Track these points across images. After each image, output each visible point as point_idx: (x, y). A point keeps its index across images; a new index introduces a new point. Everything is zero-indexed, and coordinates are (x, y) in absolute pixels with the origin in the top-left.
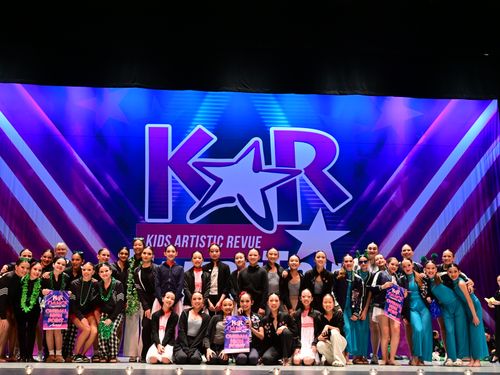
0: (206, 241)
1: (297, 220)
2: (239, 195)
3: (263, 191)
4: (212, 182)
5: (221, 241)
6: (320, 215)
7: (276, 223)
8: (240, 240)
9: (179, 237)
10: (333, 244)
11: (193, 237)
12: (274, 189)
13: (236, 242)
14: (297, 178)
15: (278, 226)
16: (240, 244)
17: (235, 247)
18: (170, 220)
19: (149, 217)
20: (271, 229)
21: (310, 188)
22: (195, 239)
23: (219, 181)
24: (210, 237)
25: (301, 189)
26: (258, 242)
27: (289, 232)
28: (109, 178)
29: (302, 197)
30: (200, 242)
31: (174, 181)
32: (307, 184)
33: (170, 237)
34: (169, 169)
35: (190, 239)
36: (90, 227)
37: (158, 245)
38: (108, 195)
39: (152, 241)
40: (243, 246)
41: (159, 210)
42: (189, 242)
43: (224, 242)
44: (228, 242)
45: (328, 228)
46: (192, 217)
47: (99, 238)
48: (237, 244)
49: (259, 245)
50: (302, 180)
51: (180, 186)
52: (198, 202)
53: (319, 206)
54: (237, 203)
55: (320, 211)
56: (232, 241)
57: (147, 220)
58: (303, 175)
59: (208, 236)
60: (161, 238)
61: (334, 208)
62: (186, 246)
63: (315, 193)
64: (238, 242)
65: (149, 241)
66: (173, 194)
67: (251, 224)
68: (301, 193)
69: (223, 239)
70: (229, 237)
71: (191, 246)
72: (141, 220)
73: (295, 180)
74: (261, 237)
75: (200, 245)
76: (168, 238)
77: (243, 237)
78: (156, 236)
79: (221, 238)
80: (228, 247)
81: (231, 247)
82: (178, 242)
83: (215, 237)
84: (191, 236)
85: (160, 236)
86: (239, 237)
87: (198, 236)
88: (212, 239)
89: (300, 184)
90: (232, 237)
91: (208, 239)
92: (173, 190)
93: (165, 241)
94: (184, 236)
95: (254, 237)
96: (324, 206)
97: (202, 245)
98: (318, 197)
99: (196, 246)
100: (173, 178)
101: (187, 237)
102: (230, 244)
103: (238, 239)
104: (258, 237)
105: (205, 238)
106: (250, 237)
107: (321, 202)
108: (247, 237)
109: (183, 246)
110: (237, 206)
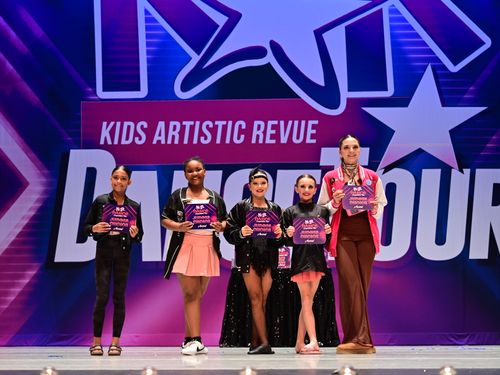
0: (213, 131)
1: (385, 89)
2: (273, 44)
3: (319, 34)
4: (220, 20)
5: (241, 131)
6: (429, 75)
7: (345, 94)
8: (276, 127)
9: (161, 125)
10: (452, 132)
11: (188, 124)
12: (341, 30)
13: (270, 132)
14: (385, 7)
15: (349, 101)
16: (276, 136)
17: (268, 141)
18: (143, 92)
19: (104, 90)
20: (336, 106)
21: (410, 27)
22: (192, 128)
23: (234, 17)
24: (220, 124)
25: (392, 28)
26: (311, 131)
27: (369, 110)
28: (26, 16)
29: (394, 44)
30: (201, 133)
31: (149, 19)
32: (404, 20)
33: (146, 126)
35: (183, 128)
37: (124, 142)
38: (26, 50)
39: (112, 133)
40: (284, 140)
41: (122, 74)
42: (182, 133)
43: (248, 132)
44: (255, 132)
45: (445, 103)
46: (185, 87)
47: (11, 130)
48: (272, 137)
49: (313, 136)
50: (393, 11)
51: (162, 28)
52: (196, 58)
53: (428, 60)
54: (270, 58)
55: (429, 70)
56: (262, 132)
57: (102, 94)
59: (217, 123)
60: (129, 127)
61: (455, 63)
62: (176, 142)
63: (418, 36)
64: (274, 132)
65: (105, 133)
66: (148, 44)
67: (298, 97)
68: (393, 36)
69: (244, 127)
70: (256, 123)
71: (186, 142)
72: (90, 94)
73: (381, 11)
74: (316, 122)
75: (202, 139)
76: (142, 127)
77: (282, 123)
78: (119, 124)
79: (240, 126)
80: (254, 141)
81: (261, 141)
82: (160, 135)
83: (230, 123)
84: (184, 123)
85: (126, 124)
86: (276, 122)
87: (198, 123)
88: (225, 128)
89: (391, 20)
90: (262, 124)
91: (216, 127)
92: (148, 36)
93: (136, 134)
94: (172, 124)
95: (303, 122)
96: (437, 60)
97: (206, 138)
98: (424, 44)
99: (195, 141)
100: (147, 12)
101: (178, 124)
102: (258, 136)
103: (273, 127)
104: (311, 123)
105: (211, 126)
106: (296, 123)
107: (431, 52)
108: (290, 122)
109: (169, 142)
110: (269, 63)
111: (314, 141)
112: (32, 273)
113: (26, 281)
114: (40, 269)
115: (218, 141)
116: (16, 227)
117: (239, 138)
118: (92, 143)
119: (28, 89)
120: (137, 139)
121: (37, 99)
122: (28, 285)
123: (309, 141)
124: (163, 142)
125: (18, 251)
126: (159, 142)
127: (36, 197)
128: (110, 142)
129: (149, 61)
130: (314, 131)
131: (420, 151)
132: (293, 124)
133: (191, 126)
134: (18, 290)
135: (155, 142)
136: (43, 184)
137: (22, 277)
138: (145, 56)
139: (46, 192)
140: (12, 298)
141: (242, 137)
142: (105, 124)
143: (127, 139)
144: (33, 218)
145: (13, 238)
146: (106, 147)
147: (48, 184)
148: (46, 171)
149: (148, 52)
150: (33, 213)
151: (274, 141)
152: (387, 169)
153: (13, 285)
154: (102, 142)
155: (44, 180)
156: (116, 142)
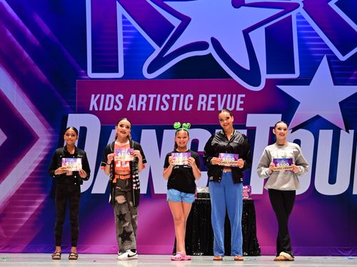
0: (170, 101)
1: (293, 72)
2: (214, 40)
3: (246, 33)
4: (176, 22)
5: (190, 102)
6: (324, 64)
7: (265, 76)
8: (215, 99)
9: (133, 97)
10: (341, 104)
11: (152, 96)
12: (262, 30)
13: (211, 102)
14: (294, 14)
15: (267, 80)
16: (215, 106)
17: (209, 109)
18: (120, 74)
19: (93, 71)
20: (258, 84)
21: (312, 29)
22: (155, 99)
23: (186, 21)
24: (175, 96)
25: (298, 29)
26: (240, 102)
27: (281, 87)
28: (38, 19)
29: (300, 40)
30: (162, 103)
31: (125, 22)
32: (307, 23)
33: (122, 97)
34: (119, 6)
35: (149, 99)
36: (15, 85)
37: (106, 109)
38: (38, 43)
39: (98, 102)
40: (220, 107)
41: (105, 61)
42: (148, 103)
43: (195, 102)
44: (200, 102)
45: (335, 84)
46: (150, 70)
47: (27, 100)
48: (212, 106)
49: (241, 106)
50: (300, 17)
51: (134, 28)
52: (158, 50)
53: (325, 52)
54: (211, 50)
55: (325, 59)
56: (205, 102)
57: (91, 75)
58: (301, 10)
59: (173, 96)
60: (110, 98)
61: (344, 54)
62: (144, 109)
63: (317, 35)
64: (213, 102)
65: (93, 102)
66: (124, 40)
67: (231, 77)
68: (299, 35)
69: (192, 99)
70: (201, 96)
71: (150, 109)
72: (82, 74)
73: (291, 16)
74: (244, 96)
75: (162, 107)
76: (119, 98)
77: (219, 96)
78: (103, 96)
79: (189, 98)
80: (199, 109)
81: (204, 109)
82: (132, 104)
83: (182, 96)
84: (149, 96)
85: (108, 96)
86: (215, 96)
87: (159, 96)
88: (178, 99)
89: (298, 23)
90: (205, 96)
91: (172, 99)
92: (124, 34)
93: (115, 103)
94: (141, 96)
95: (234, 96)
96: (331, 52)
97: (165, 107)
98: (321, 40)
99: (157, 109)
100: (124, 17)
101: (145, 97)
102: (202, 105)
103: (213, 99)
104: (240, 96)
105: (169, 98)
106: (229, 96)
107: (326, 46)
108: (225, 96)
109: (139, 109)
110: (210, 54)
111: (242, 109)
112: (41, 201)
113: (36, 207)
114: (47, 198)
115: (174, 109)
116: (30, 168)
117: (188, 107)
118: (84, 109)
119: (39, 71)
120: (116, 107)
121: (45, 78)
122: (38, 209)
123: (238, 109)
124: (134, 109)
125: (30, 186)
126: (131, 109)
127: (44, 147)
128: (96, 109)
129: (125, 51)
130: (242, 102)
131: (318, 117)
132: (227, 97)
133: (154, 98)
134: (31, 213)
135: (128, 109)
136: (48, 138)
137: (34, 203)
138: (122, 48)
139: (51, 144)
140: (26, 219)
141: (191, 106)
142: (93, 96)
143: (109, 106)
144: (42, 162)
145: (27, 176)
146: (93, 112)
147: (53, 138)
148: (51, 129)
149: (124, 45)
150: (41, 159)
151: (213, 109)
152: (294, 129)
153: (27, 210)
154: (91, 109)
155: (50, 135)
156: (101, 109)
